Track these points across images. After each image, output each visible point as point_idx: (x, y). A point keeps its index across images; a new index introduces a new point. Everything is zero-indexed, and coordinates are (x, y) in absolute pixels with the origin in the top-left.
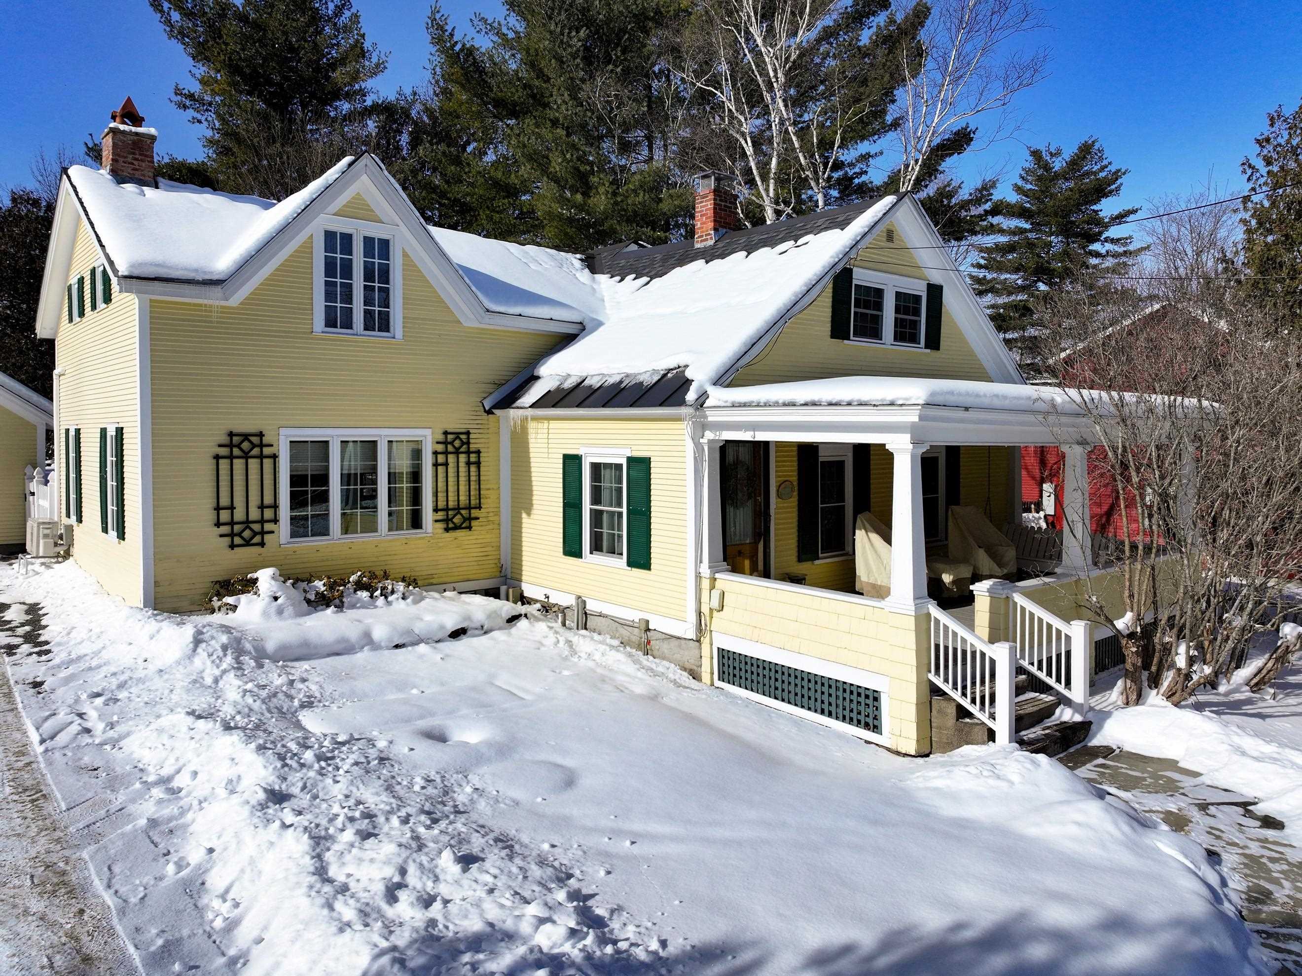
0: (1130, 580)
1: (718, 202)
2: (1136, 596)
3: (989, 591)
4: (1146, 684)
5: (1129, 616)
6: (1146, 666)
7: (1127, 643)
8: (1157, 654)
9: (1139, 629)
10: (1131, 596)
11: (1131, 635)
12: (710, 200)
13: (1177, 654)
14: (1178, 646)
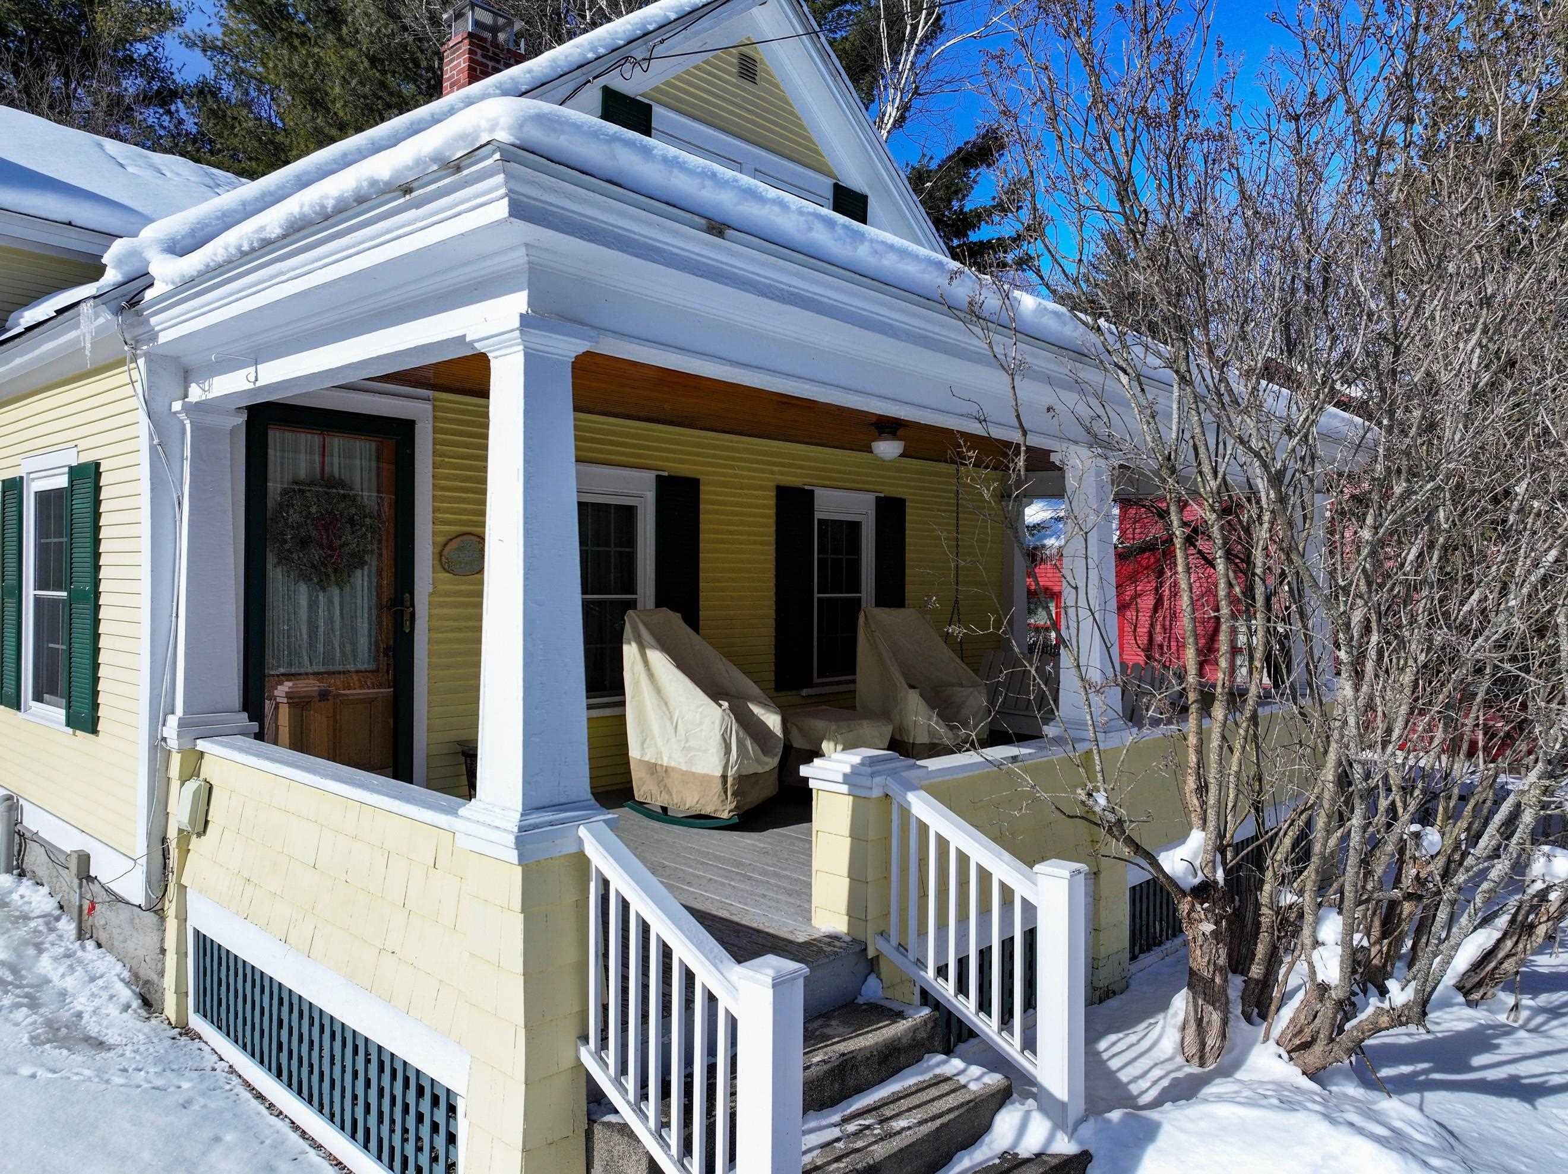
0: (1200, 750)
1: (479, 58)
2: (1213, 789)
3: (847, 779)
4: (1237, 1009)
5: (1197, 841)
6: (1238, 964)
7: (1192, 909)
8: (1264, 937)
9: (1220, 875)
10: (1202, 789)
11: (1203, 891)
12: (463, 54)
13: (1317, 944)
14: (1317, 921)
